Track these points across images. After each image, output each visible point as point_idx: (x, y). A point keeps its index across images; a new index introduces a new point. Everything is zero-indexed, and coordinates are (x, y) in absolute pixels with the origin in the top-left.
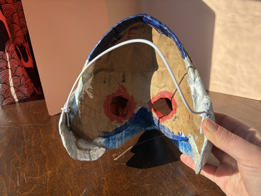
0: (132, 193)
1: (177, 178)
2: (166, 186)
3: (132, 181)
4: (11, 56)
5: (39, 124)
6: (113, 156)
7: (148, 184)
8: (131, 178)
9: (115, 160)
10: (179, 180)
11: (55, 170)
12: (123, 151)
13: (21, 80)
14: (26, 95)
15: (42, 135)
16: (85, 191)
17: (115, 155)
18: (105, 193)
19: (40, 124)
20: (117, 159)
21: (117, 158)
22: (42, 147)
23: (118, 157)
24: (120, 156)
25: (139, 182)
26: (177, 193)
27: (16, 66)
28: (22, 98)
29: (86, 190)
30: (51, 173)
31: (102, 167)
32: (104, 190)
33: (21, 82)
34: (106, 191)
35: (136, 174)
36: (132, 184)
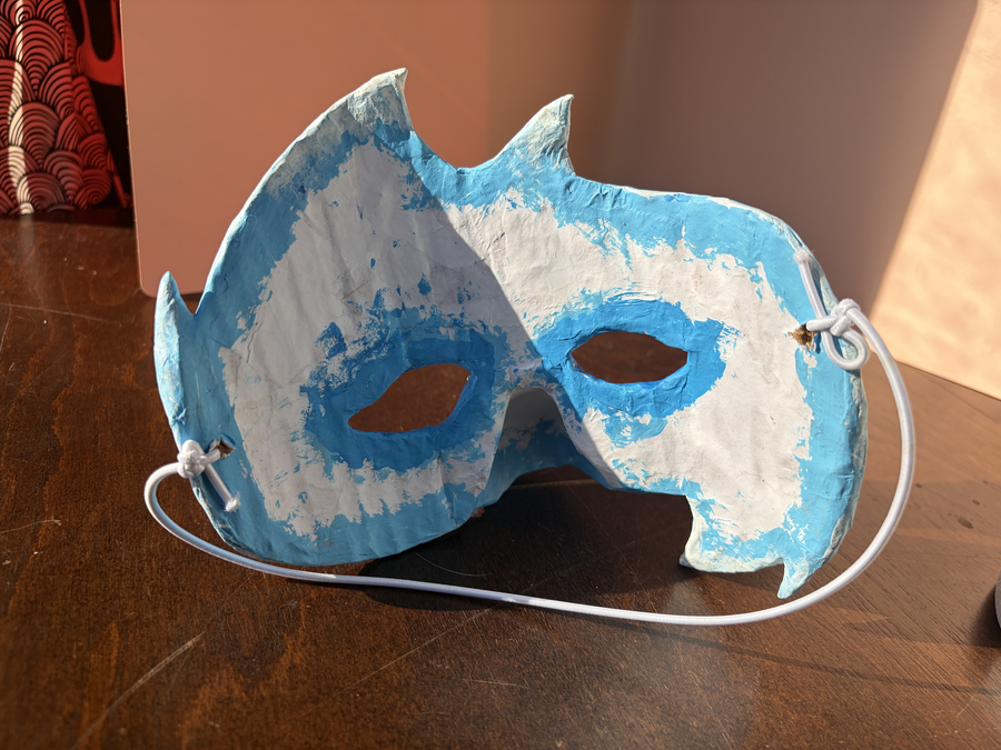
0: (419, 708)
3: (434, 648)
4: (36, 7)
5: (82, 315)
7: (506, 679)
8: (432, 634)
11: (83, 516)
13: (60, 123)
14: (70, 198)
15: (79, 359)
16: (190, 643)
18: (285, 674)
19: (86, 317)
22: (60, 410)
25: (463, 660)
27: (52, 57)
28: (52, 205)
29: (198, 644)
30: (60, 529)
32: (284, 661)
33: (57, 131)
34: (293, 666)
35: (460, 622)
36: (430, 662)
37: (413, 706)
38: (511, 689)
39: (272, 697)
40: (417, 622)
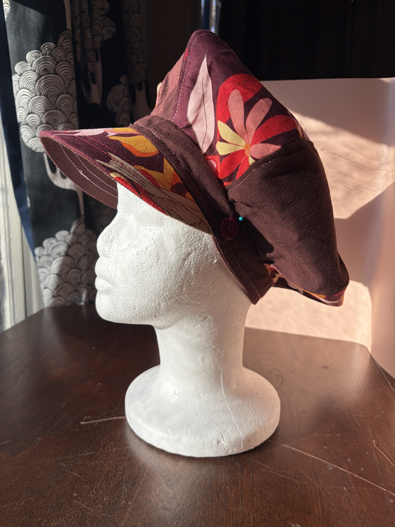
0: (46, 474)
1: (124, 487)
2: (95, 490)
3: (66, 459)
4: (78, 240)
6: (85, 418)
7: (78, 473)
8: (69, 456)
9: (81, 424)
10: (123, 491)
12: (105, 417)
13: (82, 275)
17: (89, 417)
18: (20, 456)
20: (85, 425)
21: (86, 423)
23: (89, 422)
24: (94, 421)
25: (71, 465)
26: (96, 505)
27: (81, 254)
31: (56, 424)
32: (23, 453)
33: (81, 277)
34: (24, 455)
35: (81, 454)
36: (61, 463)
37: (45, 473)
38: (77, 476)
39: (12, 461)
40: (68, 451)
